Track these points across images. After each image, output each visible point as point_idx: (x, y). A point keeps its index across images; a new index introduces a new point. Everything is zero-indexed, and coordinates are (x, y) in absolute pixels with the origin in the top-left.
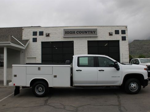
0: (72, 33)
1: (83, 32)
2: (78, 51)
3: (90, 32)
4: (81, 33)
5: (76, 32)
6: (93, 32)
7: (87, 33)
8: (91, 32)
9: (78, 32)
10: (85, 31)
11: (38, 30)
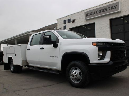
0: (92, 14)
1: (103, 11)
2: (99, 33)
3: (110, 9)
4: (101, 12)
5: (95, 13)
6: (114, 7)
7: (107, 10)
8: (112, 8)
9: (97, 12)
10: (105, 9)
11: (67, 19)
